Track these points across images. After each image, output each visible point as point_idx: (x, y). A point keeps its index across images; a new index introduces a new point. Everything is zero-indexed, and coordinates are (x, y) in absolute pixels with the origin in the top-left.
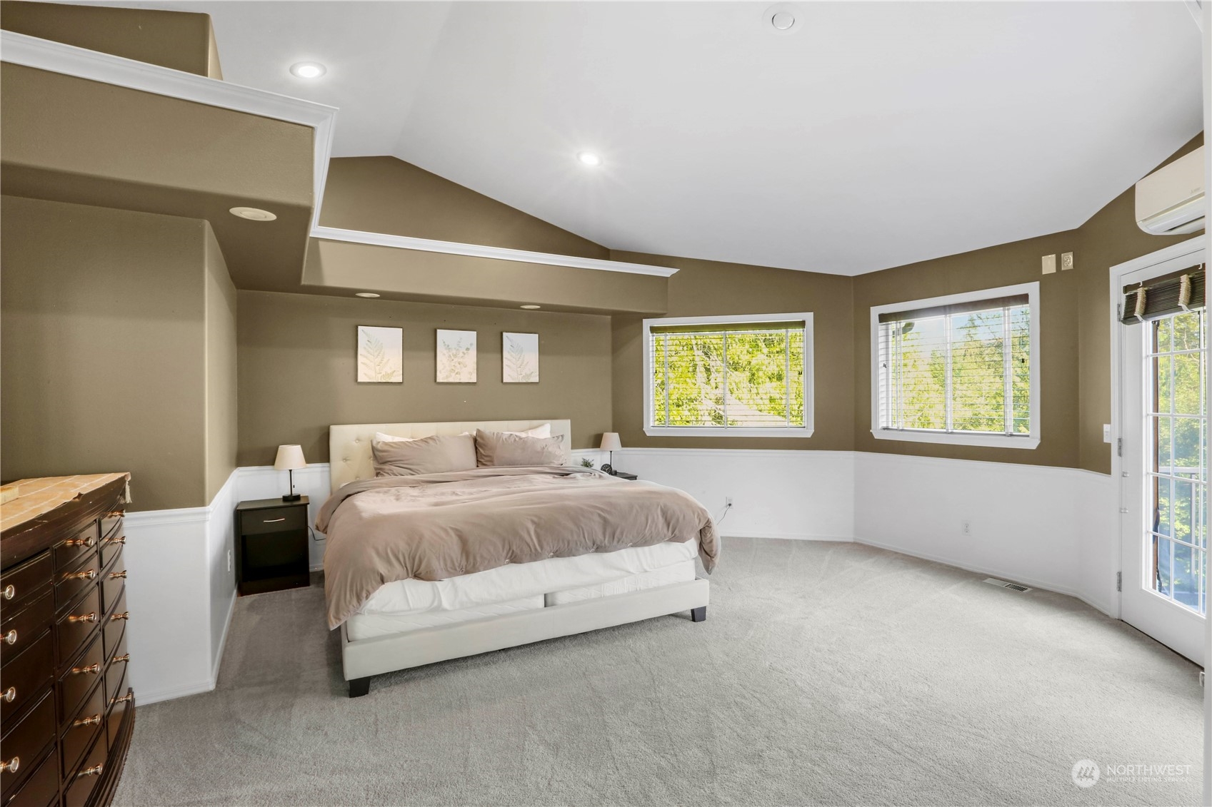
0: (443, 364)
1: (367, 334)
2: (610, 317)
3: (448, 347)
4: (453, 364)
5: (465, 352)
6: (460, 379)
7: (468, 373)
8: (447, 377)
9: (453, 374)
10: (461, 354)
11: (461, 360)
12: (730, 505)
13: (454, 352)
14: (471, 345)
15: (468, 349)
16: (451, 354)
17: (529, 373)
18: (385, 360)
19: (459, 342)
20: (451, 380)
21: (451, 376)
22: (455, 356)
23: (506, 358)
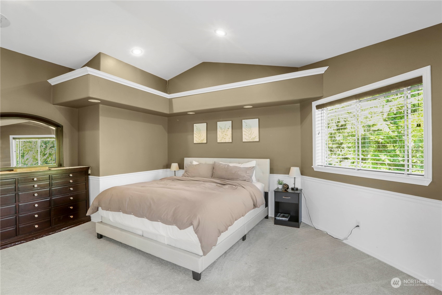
0: (219, 135)
1: (196, 126)
2: (299, 104)
3: (221, 128)
4: (223, 135)
5: (227, 130)
6: (226, 141)
7: (228, 139)
8: (221, 140)
9: (223, 139)
10: (226, 131)
11: (226, 133)
12: (358, 226)
13: (223, 130)
14: (230, 126)
15: (228, 129)
16: (222, 131)
17: (254, 137)
18: (202, 135)
19: (225, 126)
20: (222, 141)
21: (222, 139)
22: (224, 132)
23: (244, 131)
